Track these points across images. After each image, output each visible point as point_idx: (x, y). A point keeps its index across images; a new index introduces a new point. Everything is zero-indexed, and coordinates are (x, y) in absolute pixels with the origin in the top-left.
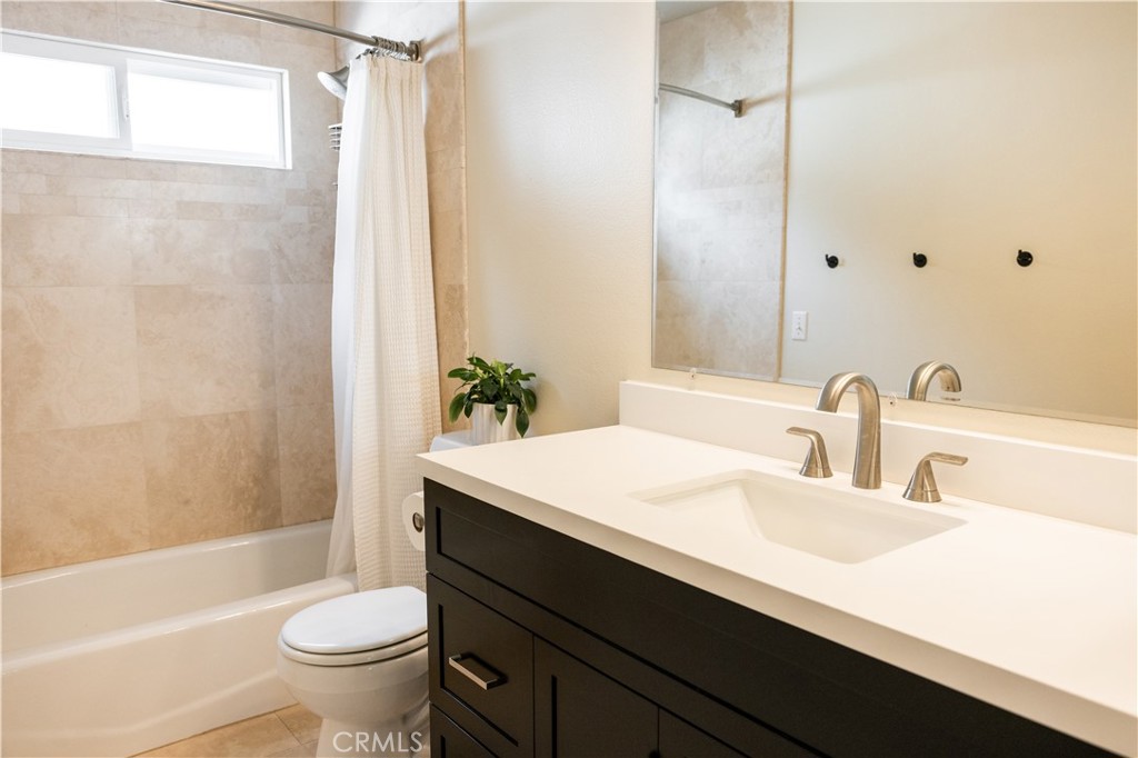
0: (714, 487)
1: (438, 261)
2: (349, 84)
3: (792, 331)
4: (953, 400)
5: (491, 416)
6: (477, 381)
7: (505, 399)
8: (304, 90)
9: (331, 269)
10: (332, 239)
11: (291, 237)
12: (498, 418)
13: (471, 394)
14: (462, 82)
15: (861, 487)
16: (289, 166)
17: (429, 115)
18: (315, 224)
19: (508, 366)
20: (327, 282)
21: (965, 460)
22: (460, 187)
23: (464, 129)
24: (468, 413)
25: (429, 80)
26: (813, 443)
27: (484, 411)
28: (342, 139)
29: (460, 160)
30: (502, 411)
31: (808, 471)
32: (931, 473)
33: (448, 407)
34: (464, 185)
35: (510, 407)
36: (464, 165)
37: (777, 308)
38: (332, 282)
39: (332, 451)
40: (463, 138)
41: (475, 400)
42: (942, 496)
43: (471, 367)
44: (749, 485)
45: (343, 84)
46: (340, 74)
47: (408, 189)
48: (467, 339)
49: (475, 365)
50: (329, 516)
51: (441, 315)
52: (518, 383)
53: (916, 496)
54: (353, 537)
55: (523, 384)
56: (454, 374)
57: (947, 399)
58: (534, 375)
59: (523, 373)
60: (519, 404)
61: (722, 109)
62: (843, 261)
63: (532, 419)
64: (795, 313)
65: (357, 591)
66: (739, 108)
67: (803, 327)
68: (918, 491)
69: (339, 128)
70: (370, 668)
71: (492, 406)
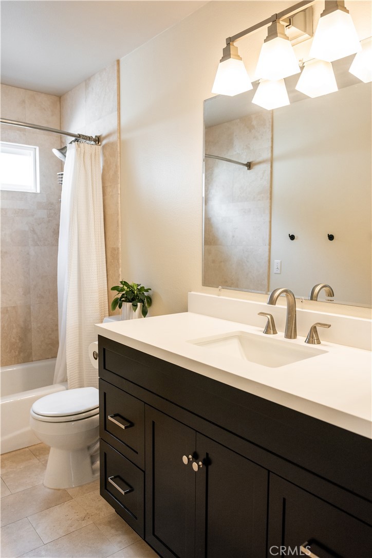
0: (226, 338)
1: (107, 237)
2: (67, 154)
3: (274, 269)
4: (331, 301)
5: (130, 308)
6: (124, 292)
7: (137, 300)
8: (46, 156)
9: (58, 239)
10: (58, 225)
11: (39, 224)
12: (133, 309)
13: (121, 298)
14: (119, 155)
15: (288, 338)
16: (38, 191)
17: (104, 169)
18: (50, 218)
19: (138, 285)
20: (56, 246)
21: (329, 326)
22: (118, 203)
23: (119, 176)
24: (120, 307)
25: (104, 154)
26: (269, 319)
27: (127, 306)
28: (63, 179)
29: (117, 190)
30: (135, 306)
31: (267, 331)
32: (317, 331)
33: (111, 305)
34: (119, 202)
35: (139, 304)
36: (119, 193)
37: (267, 259)
38: (58, 246)
39: (57, 325)
40: (119, 180)
41: (123, 301)
42: (321, 341)
43: (121, 286)
44: (242, 338)
45: (64, 154)
46: (63, 150)
47: (94, 204)
48: (120, 273)
49: (123, 285)
50: (55, 357)
51: (109, 261)
52: (143, 293)
53: (311, 341)
54: (66, 365)
55: (146, 294)
56: (114, 289)
57: (328, 300)
58: (150, 289)
59: (145, 288)
60: (143, 303)
61: (242, 166)
62: (297, 237)
63: (149, 310)
64: (275, 261)
65: (67, 389)
66: (249, 166)
67: (279, 268)
68: (311, 339)
69: (62, 174)
70: (73, 423)
71: (131, 304)
